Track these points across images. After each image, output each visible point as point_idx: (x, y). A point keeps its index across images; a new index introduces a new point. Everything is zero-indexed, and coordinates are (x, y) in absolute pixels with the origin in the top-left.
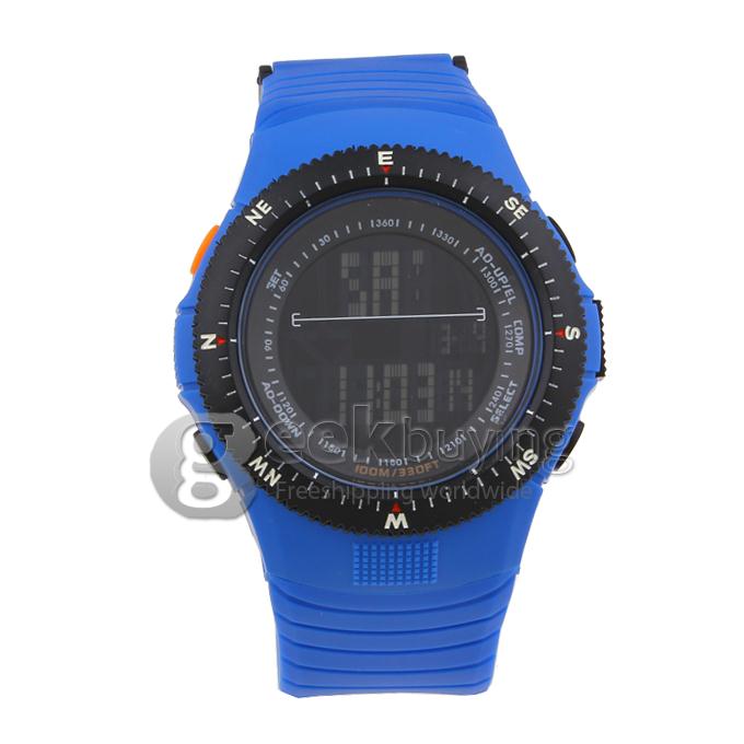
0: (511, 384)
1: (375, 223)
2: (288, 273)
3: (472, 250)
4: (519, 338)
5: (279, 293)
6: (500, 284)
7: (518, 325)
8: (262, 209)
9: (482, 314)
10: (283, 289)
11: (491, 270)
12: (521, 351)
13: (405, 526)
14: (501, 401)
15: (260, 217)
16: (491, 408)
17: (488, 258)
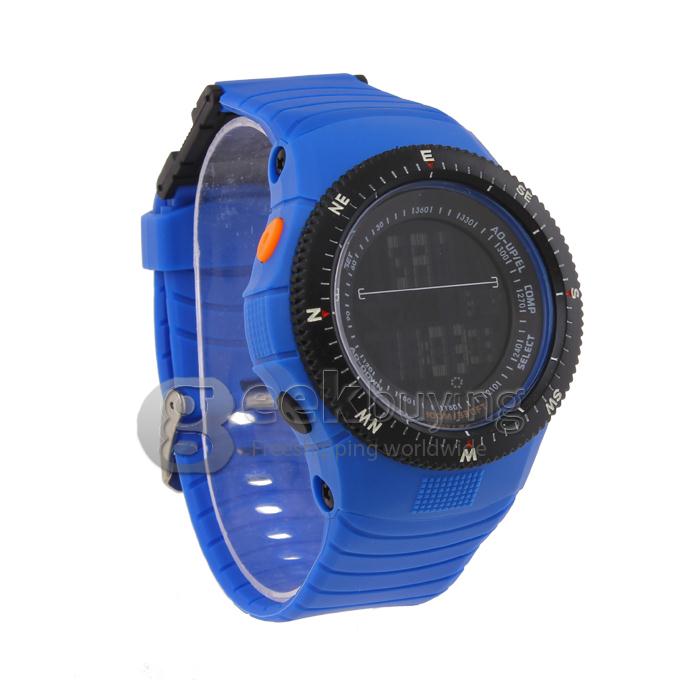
0: (529, 337)
1: (416, 210)
2: (356, 255)
3: (488, 230)
4: (531, 300)
5: (351, 271)
6: (511, 256)
7: (528, 289)
8: (342, 201)
9: (496, 281)
10: (353, 268)
11: (504, 245)
12: (533, 310)
13: (475, 459)
14: (523, 352)
15: (342, 208)
16: (515, 358)
17: (501, 236)
